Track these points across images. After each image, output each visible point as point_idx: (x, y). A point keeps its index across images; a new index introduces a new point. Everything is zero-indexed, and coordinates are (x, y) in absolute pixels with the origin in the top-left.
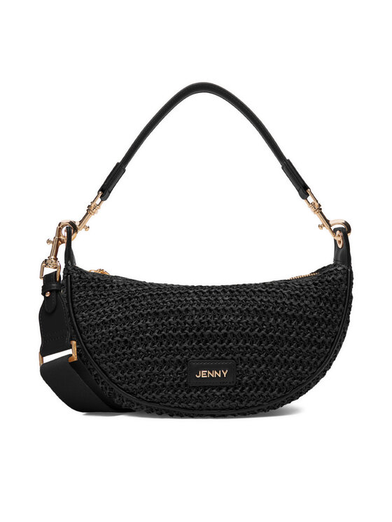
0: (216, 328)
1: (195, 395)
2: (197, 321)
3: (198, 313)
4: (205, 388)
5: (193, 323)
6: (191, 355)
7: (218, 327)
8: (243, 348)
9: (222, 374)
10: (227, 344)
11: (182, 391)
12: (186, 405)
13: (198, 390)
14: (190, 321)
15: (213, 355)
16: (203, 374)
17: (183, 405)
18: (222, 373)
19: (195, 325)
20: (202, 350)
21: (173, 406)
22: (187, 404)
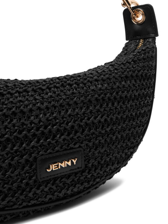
0: (63, 123)
1: (46, 189)
2: (43, 119)
3: (42, 112)
4: (55, 179)
5: (40, 121)
6: (39, 152)
7: (64, 121)
8: (88, 135)
9: (72, 163)
10: (75, 135)
11: (31, 189)
12: (35, 202)
13: (48, 183)
14: (36, 121)
15: (61, 148)
16: (53, 167)
17: (33, 202)
18: (72, 161)
19: (41, 124)
20: (51, 145)
21: (21, 206)
22: (37, 199)
